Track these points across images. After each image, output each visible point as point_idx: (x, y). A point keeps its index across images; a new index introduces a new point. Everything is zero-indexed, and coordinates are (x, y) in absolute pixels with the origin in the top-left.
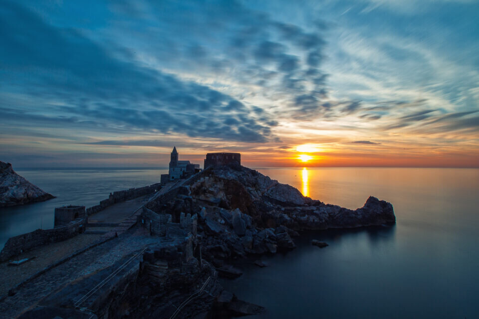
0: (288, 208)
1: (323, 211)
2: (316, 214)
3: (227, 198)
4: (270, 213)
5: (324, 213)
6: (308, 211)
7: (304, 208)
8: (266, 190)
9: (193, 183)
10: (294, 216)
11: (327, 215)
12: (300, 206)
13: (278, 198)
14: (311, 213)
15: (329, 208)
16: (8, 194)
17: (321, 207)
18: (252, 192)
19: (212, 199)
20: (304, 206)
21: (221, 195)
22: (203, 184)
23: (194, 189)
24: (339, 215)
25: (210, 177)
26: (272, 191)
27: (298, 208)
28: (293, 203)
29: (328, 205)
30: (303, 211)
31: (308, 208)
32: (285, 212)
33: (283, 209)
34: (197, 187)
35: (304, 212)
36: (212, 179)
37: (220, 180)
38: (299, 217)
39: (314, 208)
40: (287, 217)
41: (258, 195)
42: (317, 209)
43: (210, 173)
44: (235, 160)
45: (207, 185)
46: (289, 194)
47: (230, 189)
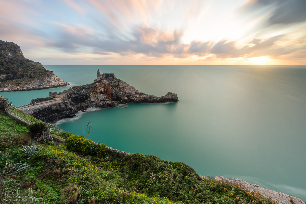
2: (138, 97)
3: (104, 90)
8: (122, 88)
10: (130, 98)
11: (143, 98)
13: (125, 91)
14: (136, 97)
17: (142, 95)
19: (98, 91)
20: (134, 94)
21: (102, 89)
22: (96, 85)
25: (99, 83)
26: (124, 88)
27: (132, 95)
31: (136, 95)
32: (127, 96)
34: (94, 86)
35: (134, 97)
37: (103, 84)
38: (132, 98)
39: (138, 95)
40: (126, 98)
41: (117, 90)
42: (140, 96)
43: (100, 81)
44: (110, 76)
45: (98, 86)
46: (130, 90)
47: (106, 87)
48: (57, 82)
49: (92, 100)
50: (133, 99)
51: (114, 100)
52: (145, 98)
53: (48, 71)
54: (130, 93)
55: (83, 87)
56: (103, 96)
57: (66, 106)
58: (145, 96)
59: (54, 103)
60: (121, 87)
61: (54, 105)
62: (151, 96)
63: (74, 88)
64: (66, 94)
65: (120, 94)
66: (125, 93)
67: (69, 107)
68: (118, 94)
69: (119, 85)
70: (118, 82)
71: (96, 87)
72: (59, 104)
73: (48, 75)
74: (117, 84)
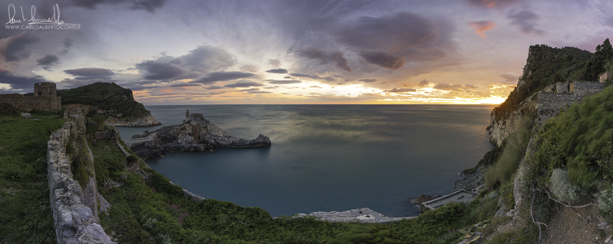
0: (216, 138)
1: (230, 140)
9: (182, 126)
10: (217, 141)
14: (224, 140)
16: (148, 123)
17: (231, 138)
18: (202, 130)
19: (186, 132)
20: (223, 137)
21: (190, 131)
22: (185, 126)
23: (182, 128)
26: (212, 130)
32: (214, 139)
35: (221, 140)
38: (219, 142)
39: (226, 138)
40: (213, 141)
41: (204, 131)
42: (228, 139)
43: (189, 122)
44: (199, 117)
45: (187, 127)
46: (218, 132)
47: (194, 128)
48: (152, 122)
49: (179, 141)
50: (221, 142)
51: (200, 143)
52: (233, 142)
53: (147, 111)
54: (218, 136)
55: (172, 127)
56: (191, 138)
57: (155, 144)
58: (234, 139)
59: (147, 140)
60: (209, 129)
61: (147, 142)
62: (241, 139)
63: (165, 128)
64: (156, 133)
65: (207, 137)
66: (212, 135)
67: (158, 145)
68: (205, 137)
69: (207, 126)
70: (206, 123)
71: (184, 129)
72: (150, 141)
73: (147, 115)
74: (205, 126)
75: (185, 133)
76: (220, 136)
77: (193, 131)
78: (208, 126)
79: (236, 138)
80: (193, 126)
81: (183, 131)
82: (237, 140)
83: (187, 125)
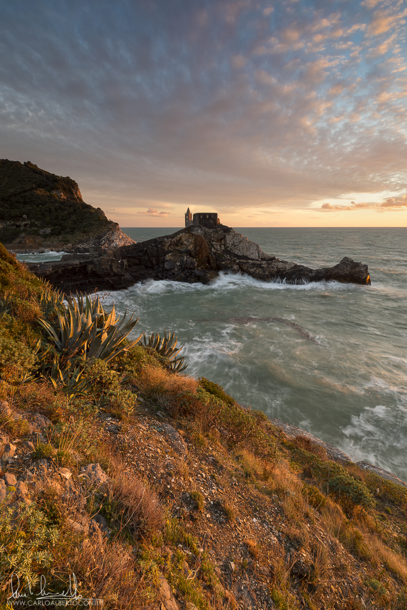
0: (242, 261)
1: (273, 266)
2: (262, 268)
3: (195, 249)
4: (224, 263)
5: (273, 267)
6: (258, 264)
7: (256, 262)
8: (230, 245)
9: (175, 237)
10: (245, 268)
11: (276, 269)
12: (253, 260)
13: (236, 253)
14: (259, 266)
15: (281, 264)
16: (114, 245)
17: (274, 262)
18: (215, 246)
20: (257, 260)
21: (191, 247)
22: (180, 239)
23: (174, 241)
24: (290, 271)
25: (186, 233)
26: (235, 246)
27: (251, 261)
28: (248, 257)
29: (282, 262)
30: (253, 264)
31: (258, 262)
32: (238, 264)
33: (237, 261)
34: (177, 240)
36: (187, 235)
37: (193, 235)
38: (249, 269)
39: (265, 262)
40: (236, 267)
41: (220, 249)
42: (268, 264)
43: (188, 229)
44: (209, 220)
45: (183, 239)
46: (248, 249)
47: (198, 242)
49: (168, 266)
50: (252, 270)
51: (210, 269)
52: (279, 270)
56: (190, 261)
58: (280, 265)
60: (229, 242)
62: (296, 266)
65: (225, 260)
66: (236, 255)
68: (220, 258)
69: (224, 238)
70: (225, 231)
71: (180, 242)
73: (109, 230)
74: (222, 236)
75: (180, 252)
76: (252, 257)
77: (195, 247)
78: (228, 238)
79: (286, 262)
80: (197, 237)
81: (177, 248)
82: (288, 267)
83: (184, 236)
